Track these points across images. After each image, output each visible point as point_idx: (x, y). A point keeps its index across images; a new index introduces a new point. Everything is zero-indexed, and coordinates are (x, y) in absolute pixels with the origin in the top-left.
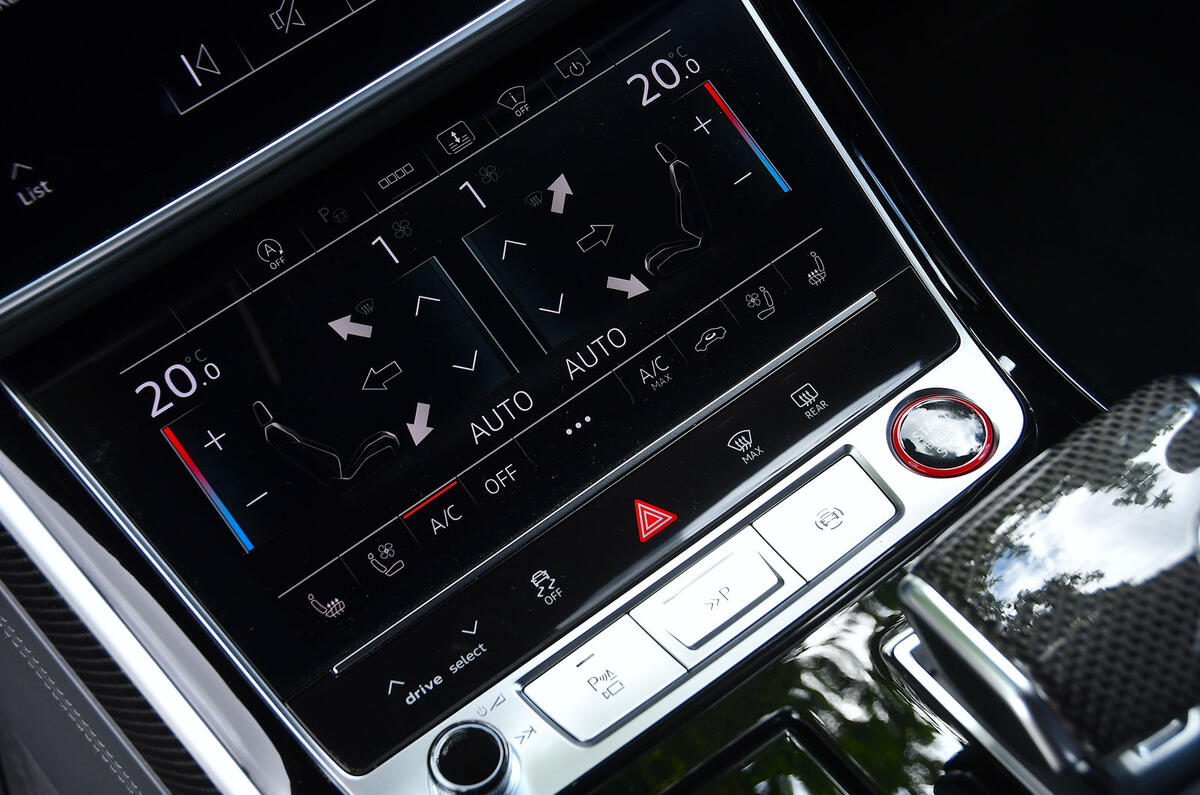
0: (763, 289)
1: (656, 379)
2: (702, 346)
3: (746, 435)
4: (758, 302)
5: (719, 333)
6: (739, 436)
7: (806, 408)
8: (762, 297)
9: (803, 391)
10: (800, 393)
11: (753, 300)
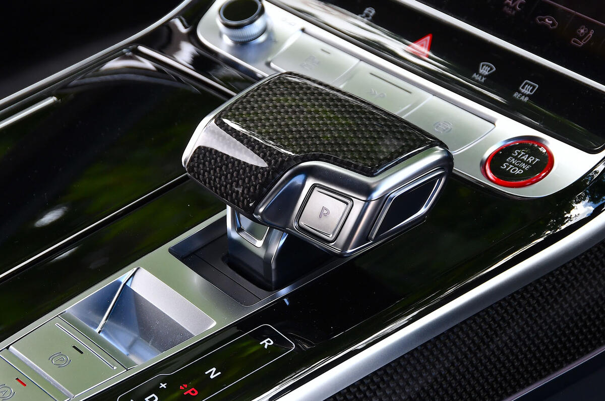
0: (592, 33)
1: (510, 7)
2: (540, 20)
3: (491, 69)
4: (582, 34)
5: (553, 24)
6: (489, 66)
7: (520, 92)
8: (586, 34)
9: (531, 85)
10: (529, 84)
11: (582, 31)
